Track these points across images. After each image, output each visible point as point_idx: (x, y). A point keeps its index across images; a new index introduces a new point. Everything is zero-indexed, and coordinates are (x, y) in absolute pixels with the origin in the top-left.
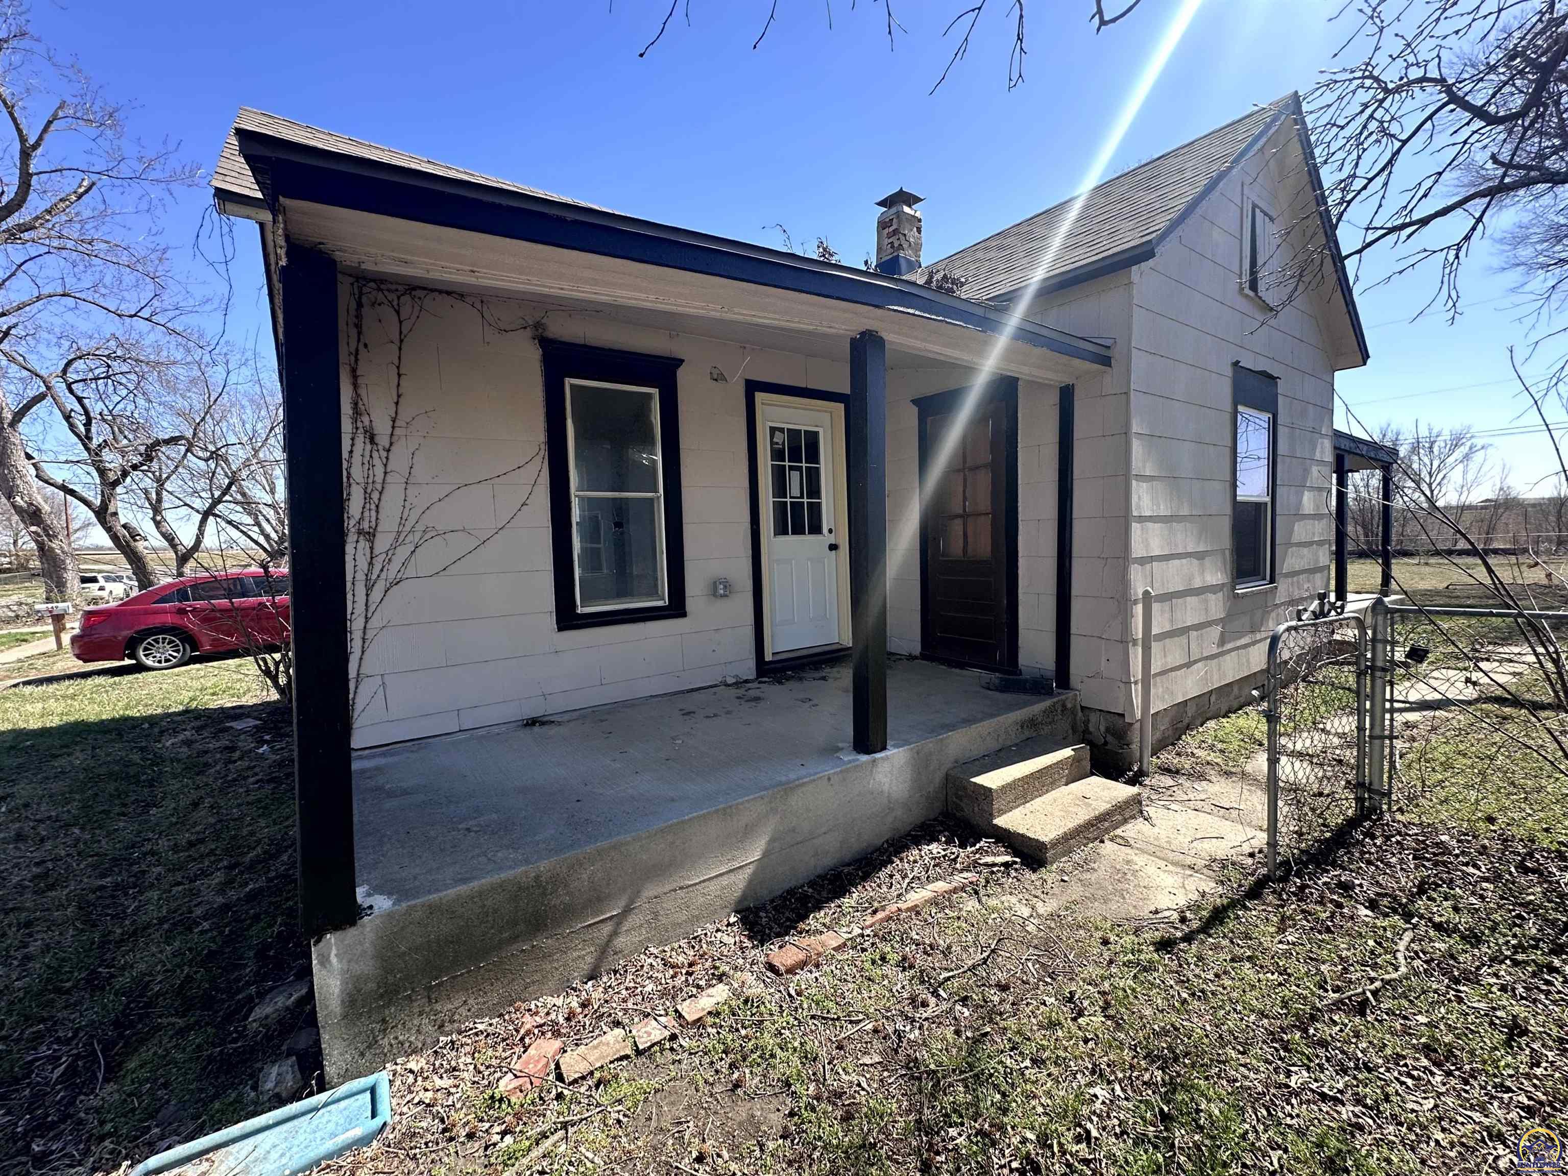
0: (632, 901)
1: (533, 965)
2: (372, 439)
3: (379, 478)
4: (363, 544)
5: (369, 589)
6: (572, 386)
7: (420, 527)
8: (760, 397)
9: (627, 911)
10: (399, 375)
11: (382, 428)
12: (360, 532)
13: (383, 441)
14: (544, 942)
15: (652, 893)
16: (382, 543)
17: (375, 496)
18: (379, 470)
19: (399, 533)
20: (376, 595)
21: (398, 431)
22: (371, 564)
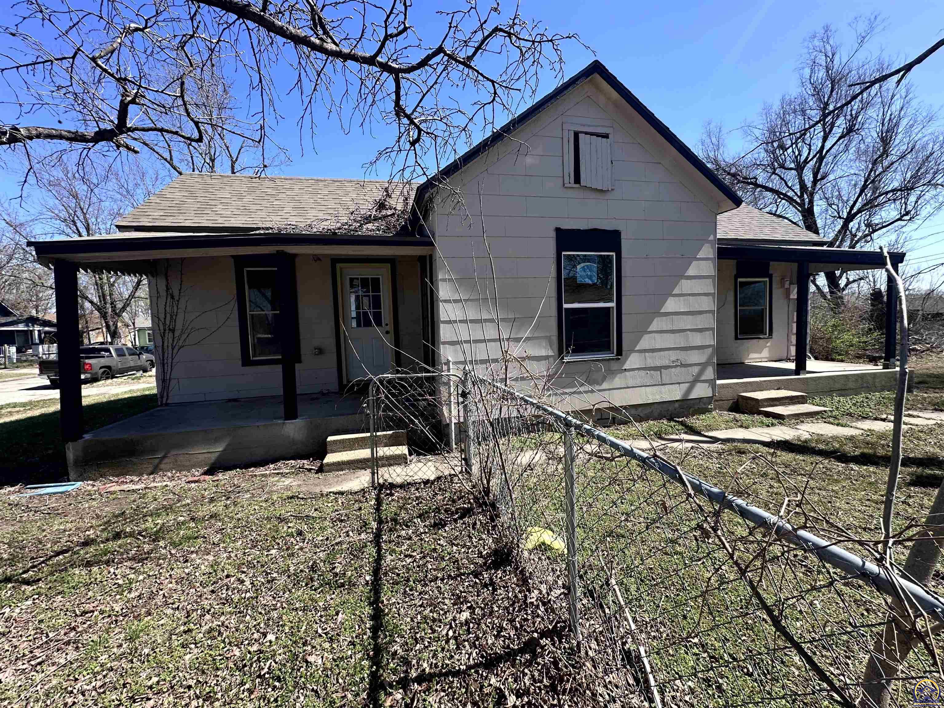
0: (166, 454)
1: (130, 466)
2: (173, 297)
3: (175, 311)
4: (171, 334)
5: (173, 349)
6: (248, 271)
7: (190, 327)
8: (338, 266)
9: (164, 457)
10: (182, 274)
11: (176, 293)
12: (170, 330)
13: (176, 298)
14: (134, 460)
15: (175, 453)
16: (177, 334)
17: (174, 317)
18: (175, 308)
19: (182, 329)
20: (175, 351)
21: (182, 294)
22: (173, 340)
